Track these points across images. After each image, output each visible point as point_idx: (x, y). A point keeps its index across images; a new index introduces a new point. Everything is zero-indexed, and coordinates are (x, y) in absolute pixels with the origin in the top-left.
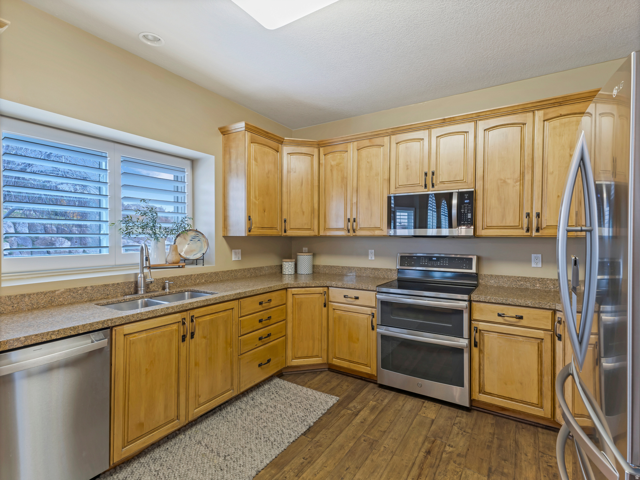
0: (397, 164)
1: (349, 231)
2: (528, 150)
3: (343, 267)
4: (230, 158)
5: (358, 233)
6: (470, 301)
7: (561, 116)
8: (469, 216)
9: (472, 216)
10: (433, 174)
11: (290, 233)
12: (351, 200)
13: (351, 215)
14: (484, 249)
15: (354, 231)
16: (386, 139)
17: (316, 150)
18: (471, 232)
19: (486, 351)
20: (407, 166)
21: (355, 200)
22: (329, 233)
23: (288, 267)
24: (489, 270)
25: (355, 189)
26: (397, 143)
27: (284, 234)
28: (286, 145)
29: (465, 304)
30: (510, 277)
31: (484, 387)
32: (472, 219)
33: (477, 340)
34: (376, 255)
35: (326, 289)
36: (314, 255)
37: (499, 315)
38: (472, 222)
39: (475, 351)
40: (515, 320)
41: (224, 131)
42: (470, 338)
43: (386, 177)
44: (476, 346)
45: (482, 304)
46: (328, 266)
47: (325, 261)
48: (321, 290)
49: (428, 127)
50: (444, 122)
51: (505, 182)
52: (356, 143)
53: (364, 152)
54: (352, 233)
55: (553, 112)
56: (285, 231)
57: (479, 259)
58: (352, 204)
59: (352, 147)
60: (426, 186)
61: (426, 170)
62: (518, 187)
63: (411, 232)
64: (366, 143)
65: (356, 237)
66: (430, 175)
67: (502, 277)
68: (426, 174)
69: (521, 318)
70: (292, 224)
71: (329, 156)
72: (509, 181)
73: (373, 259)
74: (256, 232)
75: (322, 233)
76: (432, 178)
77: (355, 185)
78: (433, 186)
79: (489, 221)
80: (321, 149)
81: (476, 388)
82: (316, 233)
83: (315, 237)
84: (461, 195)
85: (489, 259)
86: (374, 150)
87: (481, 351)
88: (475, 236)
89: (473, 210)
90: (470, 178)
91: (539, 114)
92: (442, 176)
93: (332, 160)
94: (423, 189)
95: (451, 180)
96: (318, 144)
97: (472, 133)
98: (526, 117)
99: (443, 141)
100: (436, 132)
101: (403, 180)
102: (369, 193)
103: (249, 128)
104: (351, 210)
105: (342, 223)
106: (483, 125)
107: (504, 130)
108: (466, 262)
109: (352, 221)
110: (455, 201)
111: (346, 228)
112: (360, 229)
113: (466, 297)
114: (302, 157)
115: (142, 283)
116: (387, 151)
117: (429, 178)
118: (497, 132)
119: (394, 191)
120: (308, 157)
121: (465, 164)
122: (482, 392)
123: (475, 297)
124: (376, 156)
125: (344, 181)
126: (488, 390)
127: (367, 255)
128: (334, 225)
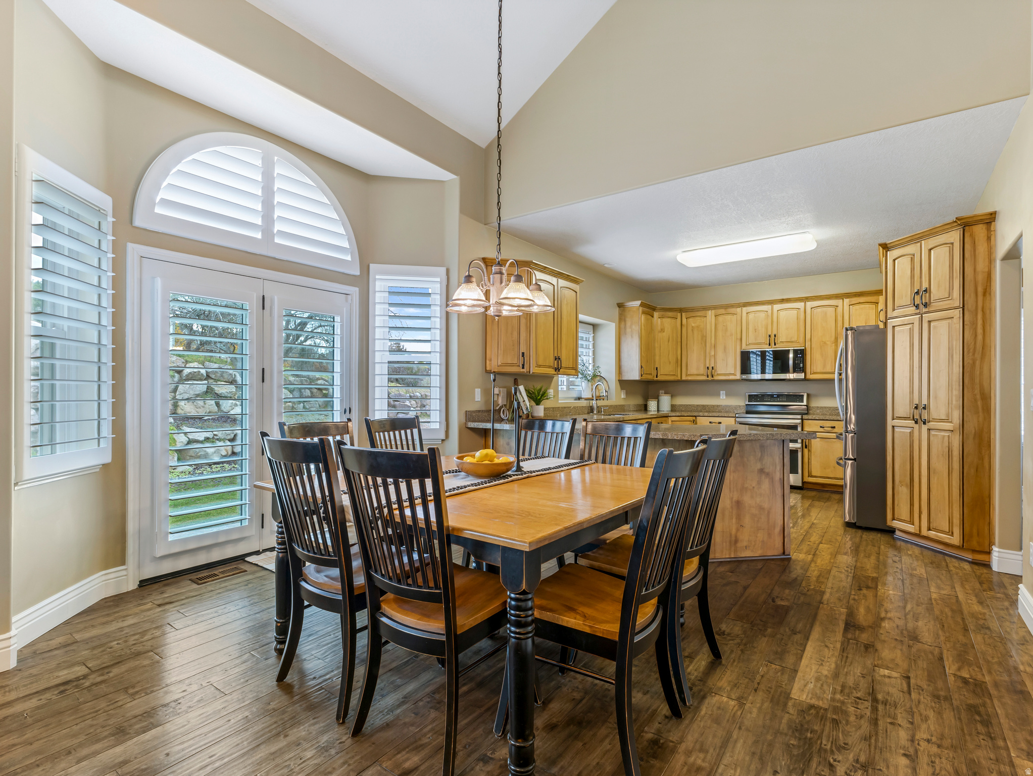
0: (747, 328)
1: (708, 377)
2: (840, 319)
3: (697, 405)
4: (625, 324)
5: (716, 378)
6: (802, 419)
7: (860, 303)
8: (801, 365)
9: (803, 365)
10: (775, 336)
11: (660, 378)
12: (710, 353)
13: (710, 363)
14: (812, 388)
15: (712, 377)
16: (739, 310)
17: (679, 314)
18: (802, 376)
19: (813, 450)
20: (755, 330)
21: (713, 353)
22: (690, 378)
23: (652, 405)
24: (815, 404)
25: (713, 345)
26: (747, 313)
27: (655, 379)
28: (656, 312)
29: (799, 421)
30: (830, 408)
31: (811, 473)
32: (803, 367)
33: (807, 444)
34: (727, 395)
35: (694, 418)
36: (672, 396)
37: (821, 427)
38: (803, 370)
39: (806, 451)
40: (830, 429)
41: (620, 306)
42: (802, 443)
43: (739, 337)
44: (806, 447)
45: (810, 421)
46: (684, 405)
47: (681, 401)
48: (691, 418)
49: (771, 302)
50: (783, 301)
51: (825, 343)
52: (713, 311)
53: (721, 318)
54: (710, 378)
55: (855, 300)
56: (657, 377)
57: (808, 395)
58: (710, 356)
59: (710, 314)
60: (770, 345)
61: (770, 333)
62: (834, 347)
64: (722, 311)
65: (713, 381)
66: (773, 337)
67: (825, 407)
68: (770, 336)
69: (834, 427)
70: (662, 371)
71: (691, 320)
72: (828, 343)
73: (725, 398)
74: (646, 377)
75: (684, 378)
76: (775, 339)
77: (713, 342)
78: (775, 344)
79: (815, 369)
80: (683, 314)
81: (806, 474)
82: (679, 378)
83: (679, 381)
84: (795, 352)
85: (816, 396)
86: (729, 317)
87: (809, 451)
88: (806, 379)
89: (804, 362)
90: (801, 340)
91: (847, 301)
92: (782, 337)
93: (693, 322)
94: (768, 346)
95: (788, 341)
96: (681, 310)
97: (802, 309)
98: (838, 302)
99: (782, 313)
100: (777, 307)
101: (752, 340)
102: (725, 348)
103: (642, 305)
104: (710, 360)
105: (702, 370)
106: (810, 304)
107: (825, 309)
108: (799, 398)
109: (710, 368)
110: (791, 355)
111: (705, 374)
112: (718, 375)
113: (799, 417)
114: (669, 320)
115: (595, 407)
116: (739, 318)
117: (772, 339)
118: (819, 310)
119: (745, 348)
120: (673, 320)
121: (798, 330)
122: (810, 476)
123: (805, 417)
124: (730, 321)
125: (704, 338)
126: (814, 474)
127: (719, 395)
128: (695, 372)
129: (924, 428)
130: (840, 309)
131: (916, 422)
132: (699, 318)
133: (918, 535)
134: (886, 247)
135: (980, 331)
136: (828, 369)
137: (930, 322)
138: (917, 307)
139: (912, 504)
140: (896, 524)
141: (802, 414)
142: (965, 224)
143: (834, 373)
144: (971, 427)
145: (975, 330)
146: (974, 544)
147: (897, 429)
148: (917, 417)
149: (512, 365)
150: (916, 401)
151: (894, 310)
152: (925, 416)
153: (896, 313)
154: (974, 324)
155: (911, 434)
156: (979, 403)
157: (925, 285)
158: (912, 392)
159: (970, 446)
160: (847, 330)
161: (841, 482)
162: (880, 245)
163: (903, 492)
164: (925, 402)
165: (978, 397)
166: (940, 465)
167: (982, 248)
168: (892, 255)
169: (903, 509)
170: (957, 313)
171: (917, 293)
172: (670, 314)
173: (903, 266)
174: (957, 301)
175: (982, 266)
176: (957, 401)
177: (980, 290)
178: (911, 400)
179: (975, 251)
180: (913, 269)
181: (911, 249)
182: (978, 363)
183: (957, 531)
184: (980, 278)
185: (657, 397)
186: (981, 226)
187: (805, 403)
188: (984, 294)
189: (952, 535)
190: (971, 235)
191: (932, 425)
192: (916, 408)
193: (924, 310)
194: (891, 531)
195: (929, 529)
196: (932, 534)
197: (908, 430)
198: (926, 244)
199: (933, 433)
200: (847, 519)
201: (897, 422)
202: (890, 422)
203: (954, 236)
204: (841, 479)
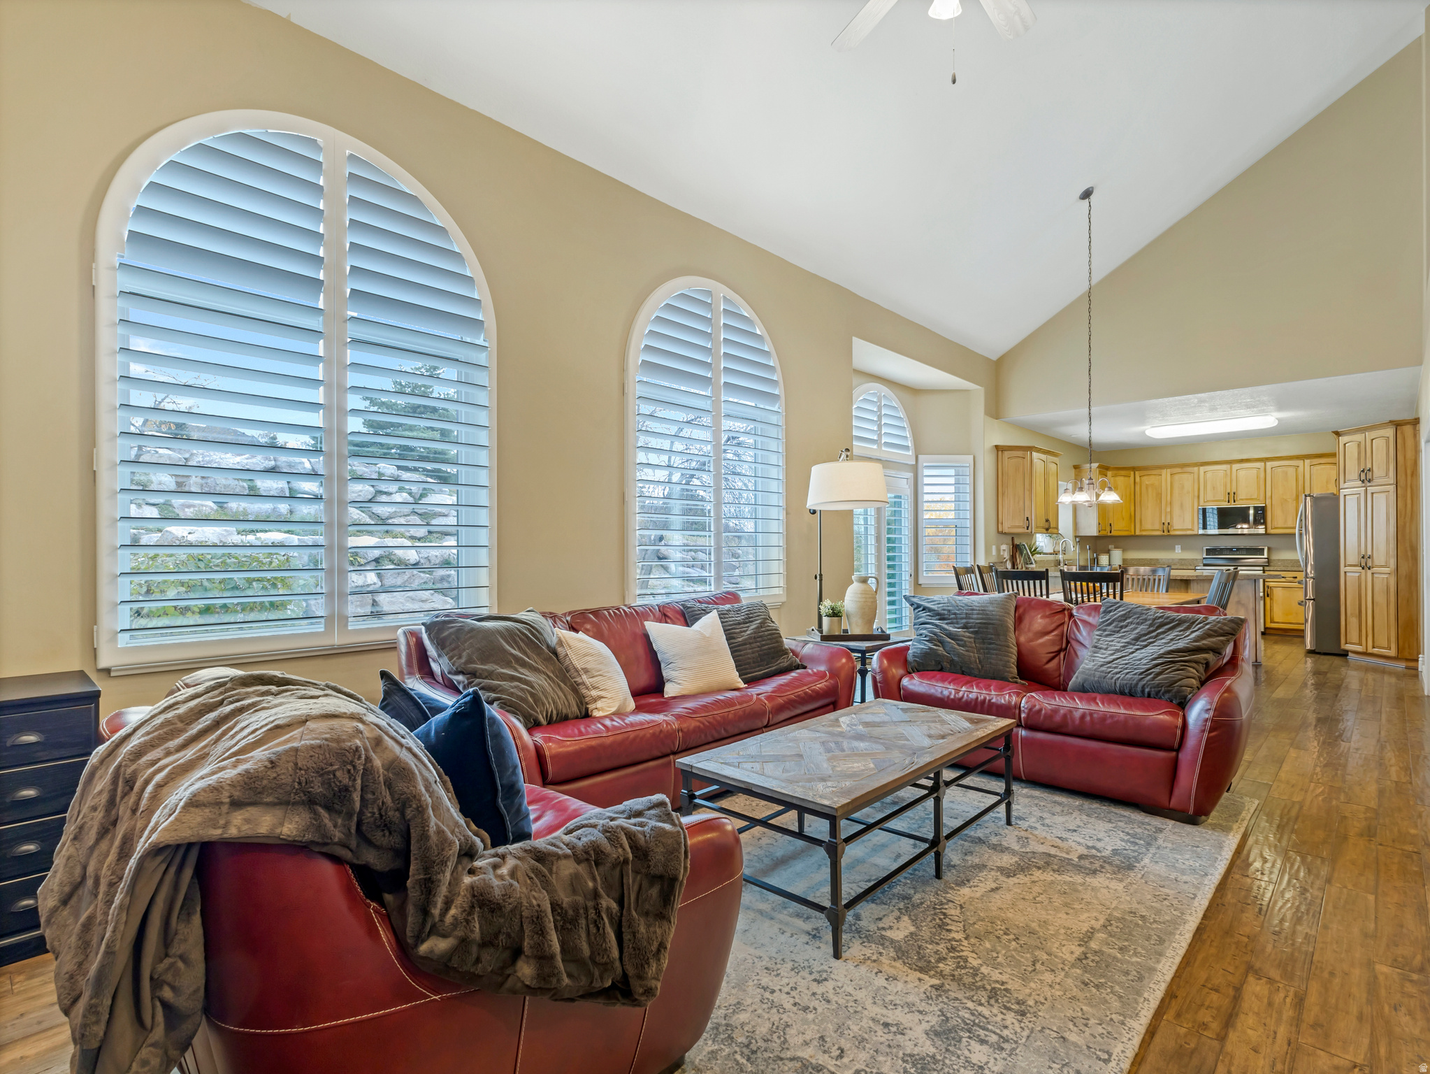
0: (1205, 487)
1: (1164, 532)
2: (1301, 483)
3: (1150, 559)
5: (1172, 533)
7: (1319, 465)
8: (1262, 521)
9: (1264, 521)
10: (1234, 494)
11: (1114, 533)
12: (1165, 510)
13: (1166, 520)
14: (1273, 542)
15: (1169, 532)
16: (1196, 469)
17: (1132, 473)
18: (1263, 530)
19: (1275, 598)
20: (1214, 488)
21: (1169, 510)
22: (1144, 533)
23: (1104, 559)
24: (1275, 557)
25: (1169, 502)
26: (1205, 472)
27: (1109, 534)
28: (1111, 472)
30: (1290, 560)
33: (1269, 593)
34: (1182, 549)
36: (1123, 551)
37: (1283, 578)
38: (1265, 523)
39: (1268, 599)
40: (1292, 579)
41: (1076, 467)
42: (1264, 592)
43: (1196, 494)
44: (1268, 596)
45: (1271, 572)
46: (1136, 559)
49: (1230, 463)
50: (1242, 461)
51: (1286, 500)
52: (1169, 470)
53: (1177, 477)
54: (1166, 533)
55: (1314, 462)
56: (1111, 533)
57: (1269, 549)
58: (1166, 513)
59: (1166, 474)
60: (1229, 502)
61: (1229, 491)
62: (1294, 509)
63: (1216, 532)
64: (1178, 470)
65: (1169, 536)
66: (1232, 494)
67: (1286, 560)
68: (1229, 494)
69: (1296, 578)
70: (1116, 527)
71: (1144, 478)
72: (1288, 504)
73: (1180, 552)
75: (1138, 533)
76: (1234, 496)
77: (1169, 499)
78: (1234, 502)
79: (1276, 524)
81: (1268, 620)
82: (1133, 533)
83: (1132, 536)
84: (1256, 509)
85: (1276, 549)
86: (1185, 476)
87: (1271, 599)
88: (1266, 534)
89: (1264, 517)
90: (1262, 497)
91: (1307, 462)
92: (1241, 495)
93: (1147, 481)
94: (1227, 503)
95: (1247, 498)
96: (1134, 469)
97: (1262, 469)
98: (1300, 463)
99: (1242, 473)
100: (1236, 466)
101: (1210, 497)
102: (1182, 506)
103: (1099, 467)
104: (1166, 516)
105: (1157, 526)
106: (1269, 464)
107: (1285, 469)
108: (1261, 551)
109: (1166, 524)
110: (1251, 512)
111: (1161, 529)
112: (1174, 530)
113: (1261, 568)
114: (1122, 478)
115: (1062, 560)
116: (1196, 476)
117: (1232, 496)
118: (1280, 470)
119: (1202, 505)
120: (1126, 478)
121: (1259, 488)
122: (1272, 621)
123: (1266, 568)
124: (1186, 480)
125: (1159, 496)
126: (1276, 620)
127: (1174, 549)
128: (1149, 527)
129: (1369, 572)
130: (1301, 469)
131: (1363, 568)
132: (1154, 477)
133: (1365, 654)
134: (1338, 434)
135: (1409, 501)
136: (1290, 524)
137: (1372, 493)
138: (1363, 481)
139: (1360, 630)
140: (1349, 647)
141: (1263, 566)
142: (1397, 425)
143: (1295, 528)
144: (1403, 571)
145: (1406, 500)
146: (1406, 655)
147: (1348, 574)
148: (1363, 564)
149: (1019, 527)
150: (1363, 553)
151: (1345, 482)
152: (1370, 564)
153: (1346, 485)
154: (1405, 496)
155: (1359, 577)
156: (1409, 554)
157: (1369, 466)
158: (1359, 545)
159: (1402, 585)
160: (1306, 496)
161: (1302, 627)
162: (1333, 432)
163: (1353, 622)
164: (1369, 553)
165: (1408, 549)
166: (1381, 599)
167: (1410, 442)
168: (1343, 439)
169: (1353, 636)
170: (1392, 488)
171: (1363, 471)
172: (1123, 472)
173: (1352, 450)
174: (1392, 480)
175: (1410, 454)
176: (1393, 552)
177: (1409, 472)
178: (1359, 552)
179: (1404, 444)
180: (1359, 453)
181: (1359, 437)
182: (1408, 525)
183: (1393, 646)
184: (1409, 463)
185: (1108, 552)
186: (1408, 426)
187: (1266, 556)
188: (1412, 475)
189: (1390, 649)
190: (1402, 433)
191: (1375, 570)
192: (1363, 557)
193: (1369, 484)
194: (1344, 654)
195: (1374, 647)
196: (1376, 650)
197: (1357, 575)
198: (1370, 435)
199: (1375, 575)
200: (1308, 647)
201: (1348, 569)
202: (1343, 569)
203: (1389, 432)
204: (1302, 624)
